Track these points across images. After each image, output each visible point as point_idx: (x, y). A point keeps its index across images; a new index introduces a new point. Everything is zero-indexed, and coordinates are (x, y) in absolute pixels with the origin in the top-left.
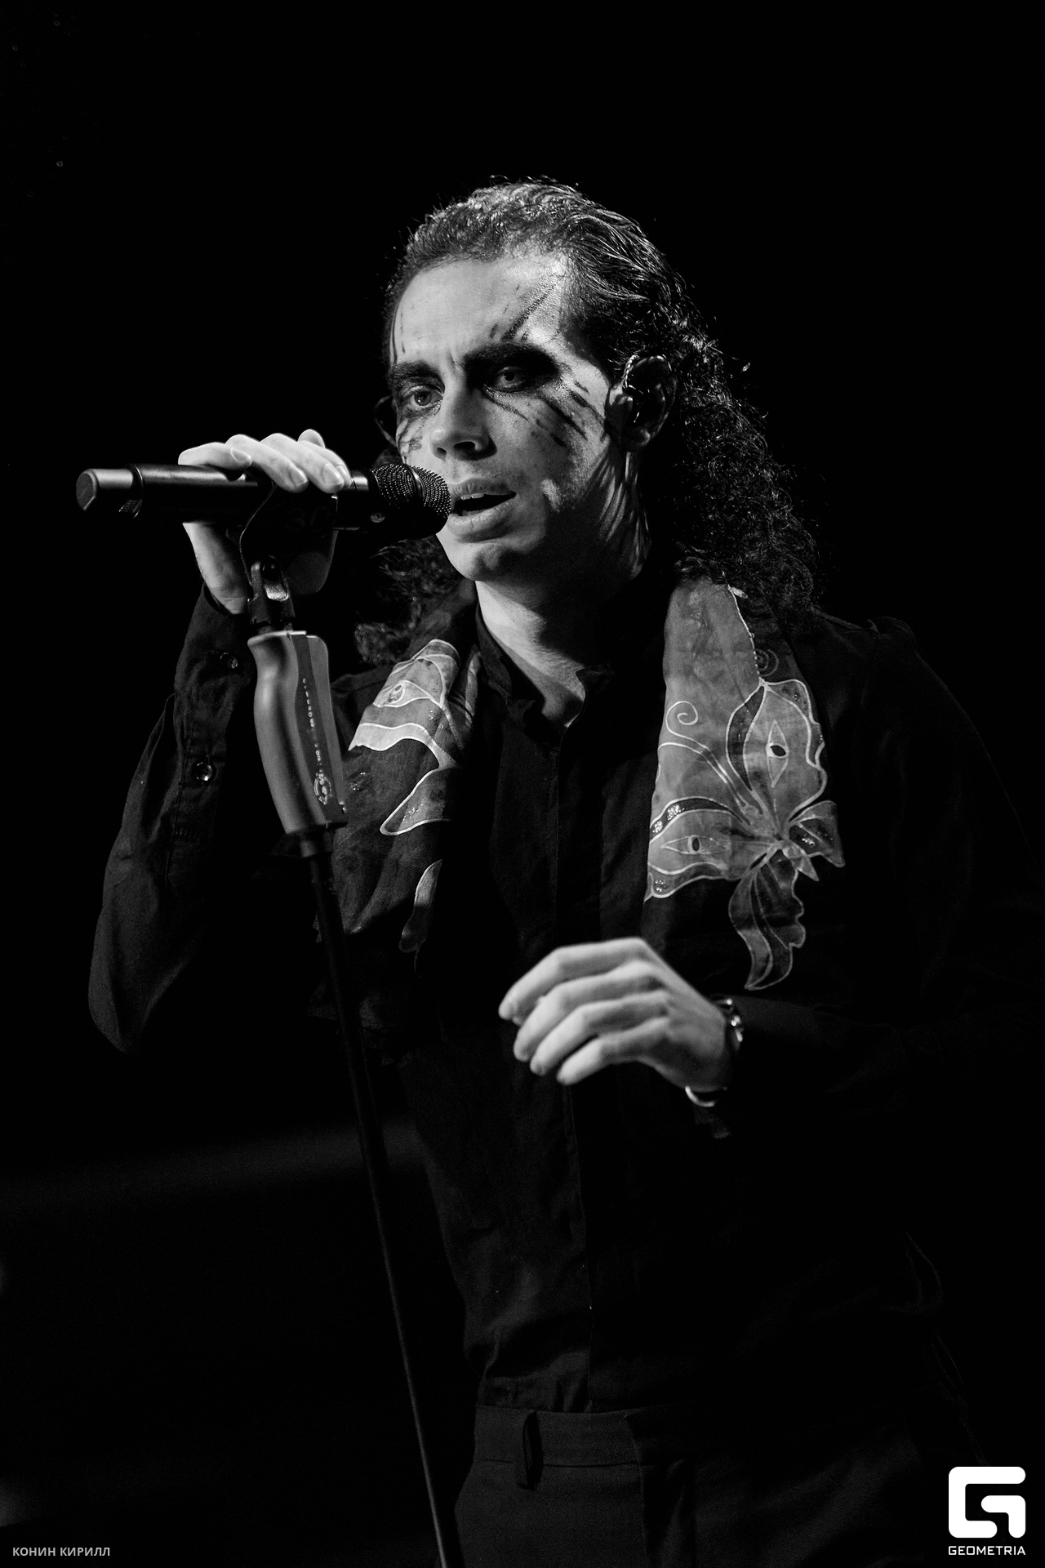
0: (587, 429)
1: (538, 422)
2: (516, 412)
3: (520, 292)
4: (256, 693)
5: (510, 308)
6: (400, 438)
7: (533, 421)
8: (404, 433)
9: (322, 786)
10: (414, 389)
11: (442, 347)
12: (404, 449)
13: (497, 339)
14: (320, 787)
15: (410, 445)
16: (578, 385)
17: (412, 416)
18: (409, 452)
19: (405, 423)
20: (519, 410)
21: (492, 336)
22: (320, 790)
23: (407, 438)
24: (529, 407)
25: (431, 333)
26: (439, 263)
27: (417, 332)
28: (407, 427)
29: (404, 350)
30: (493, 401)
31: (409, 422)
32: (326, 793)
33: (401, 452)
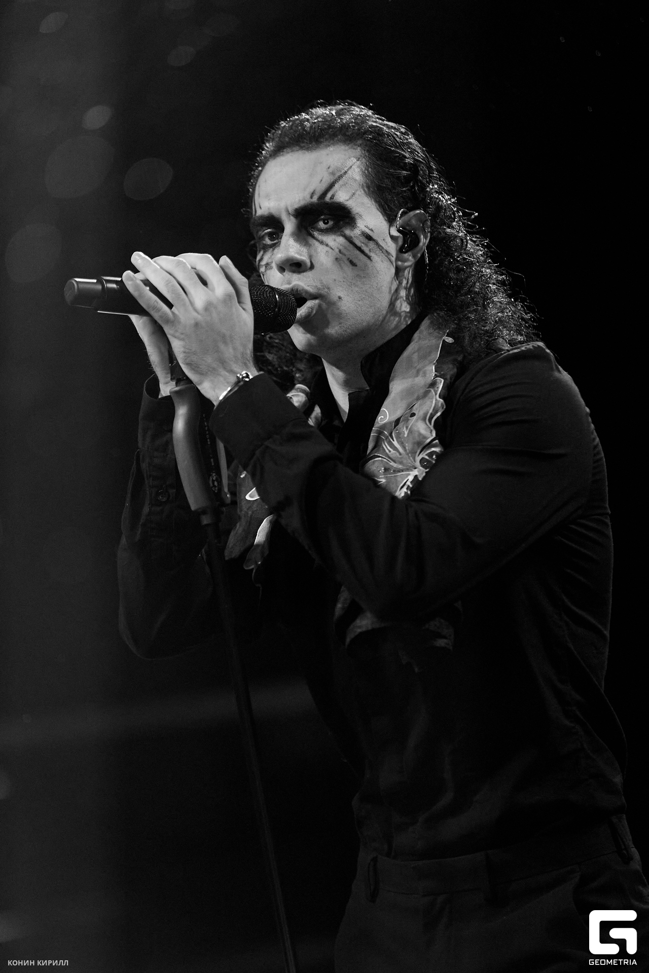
0: (372, 254)
1: (340, 251)
2: (327, 245)
3: (331, 170)
4: (174, 421)
5: (324, 180)
6: (259, 263)
7: (337, 250)
8: (261, 259)
9: (214, 481)
10: (266, 231)
11: (282, 205)
12: (262, 269)
13: (315, 199)
14: (213, 481)
15: (266, 267)
16: (366, 227)
17: (266, 248)
18: (265, 271)
19: (262, 253)
20: (329, 244)
21: (311, 197)
22: (213, 483)
23: (263, 263)
24: (335, 241)
25: (276, 196)
26: (282, 153)
27: (268, 196)
28: (263, 255)
29: (260, 208)
30: (313, 237)
31: (265, 252)
32: (217, 485)
33: (260, 272)
